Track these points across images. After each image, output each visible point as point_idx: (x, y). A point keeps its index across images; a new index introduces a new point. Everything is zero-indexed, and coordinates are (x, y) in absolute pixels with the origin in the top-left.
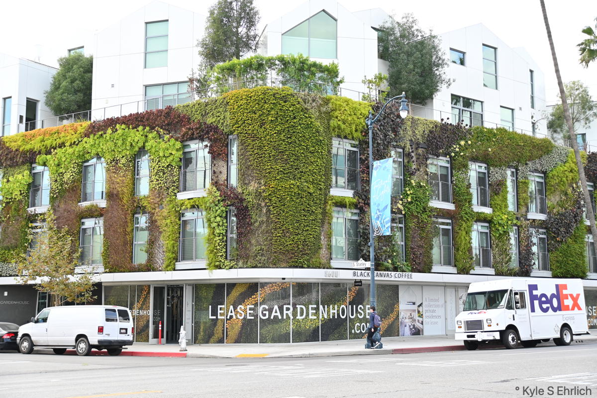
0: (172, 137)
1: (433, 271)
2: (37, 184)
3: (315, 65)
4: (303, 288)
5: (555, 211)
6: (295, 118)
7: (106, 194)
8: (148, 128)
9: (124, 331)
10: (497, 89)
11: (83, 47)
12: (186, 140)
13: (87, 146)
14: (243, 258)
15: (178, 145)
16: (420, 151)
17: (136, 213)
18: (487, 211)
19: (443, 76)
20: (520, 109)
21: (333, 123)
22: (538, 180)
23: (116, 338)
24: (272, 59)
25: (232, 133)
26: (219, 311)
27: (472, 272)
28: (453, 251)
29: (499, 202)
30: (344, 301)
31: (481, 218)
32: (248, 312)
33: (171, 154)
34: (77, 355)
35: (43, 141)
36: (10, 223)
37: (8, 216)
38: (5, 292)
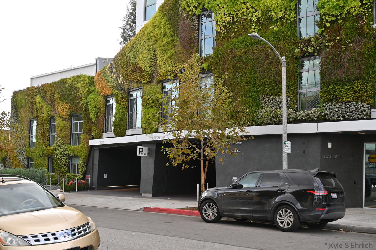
36: (342, 48)
37: (339, 38)
38: (329, 143)
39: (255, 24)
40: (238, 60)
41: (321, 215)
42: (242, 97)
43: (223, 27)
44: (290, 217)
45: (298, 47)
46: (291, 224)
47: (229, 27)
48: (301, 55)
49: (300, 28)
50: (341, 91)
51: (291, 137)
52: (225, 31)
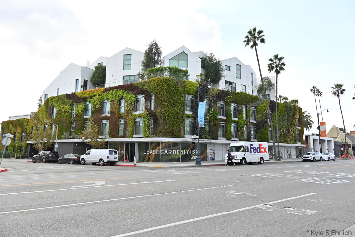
0: (132, 93)
1: (218, 139)
2: (87, 108)
3: (180, 70)
4: (175, 144)
5: (259, 120)
6: (173, 87)
7: (110, 112)
8: (124, 90)
9: (115, 158)
10: (240, 79)
11: (103, 63)
12: (137, 95)
13: (104, 96)
14: (156, 134)
15: (134, 96)
16: (215, 99)
17: (120, 118)
18: (237, 119)
19: (223, 74)
20: (248, 86)
21: (186, 89)
22: (253, 109)
23: (113, 160)
24: (166, 67)
25: (152, 92)
26: (147, 152)
27: (231, 140)
28: (225, 133)
29: (241, 117)
30: (189, 149)
31: (234, 122)
32: (157, 152)
33: (132, 99)
34: (100, 165)
35: (89, 94)
38: (76, 144)
39: (63, 112)
52: (58, 113)
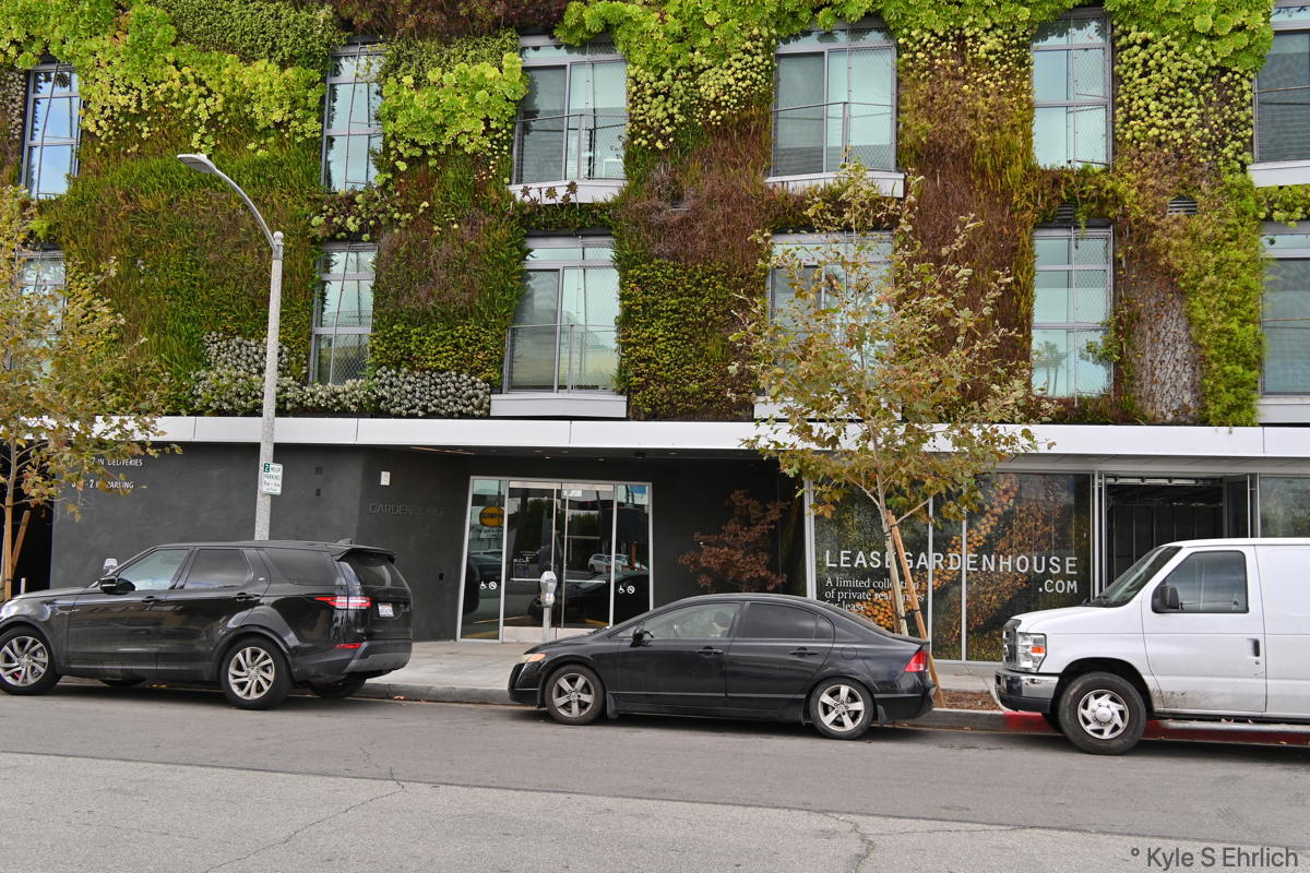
17: (1049, 223)
36: (432, 232)
37: (426, 204)
38: (383, 473)
39: (202, 130)
40: (145, 223)
41: (350, 660)
42: (152, 330)
43: (106, 120)
44: (265, 669)
45: (320, 212)
46: (266, 688)
47: (124, 124)
48: (328, 234)
49: (328, 163)
50: (422, 342)
51: (283, 451)
52: (111, 133)
